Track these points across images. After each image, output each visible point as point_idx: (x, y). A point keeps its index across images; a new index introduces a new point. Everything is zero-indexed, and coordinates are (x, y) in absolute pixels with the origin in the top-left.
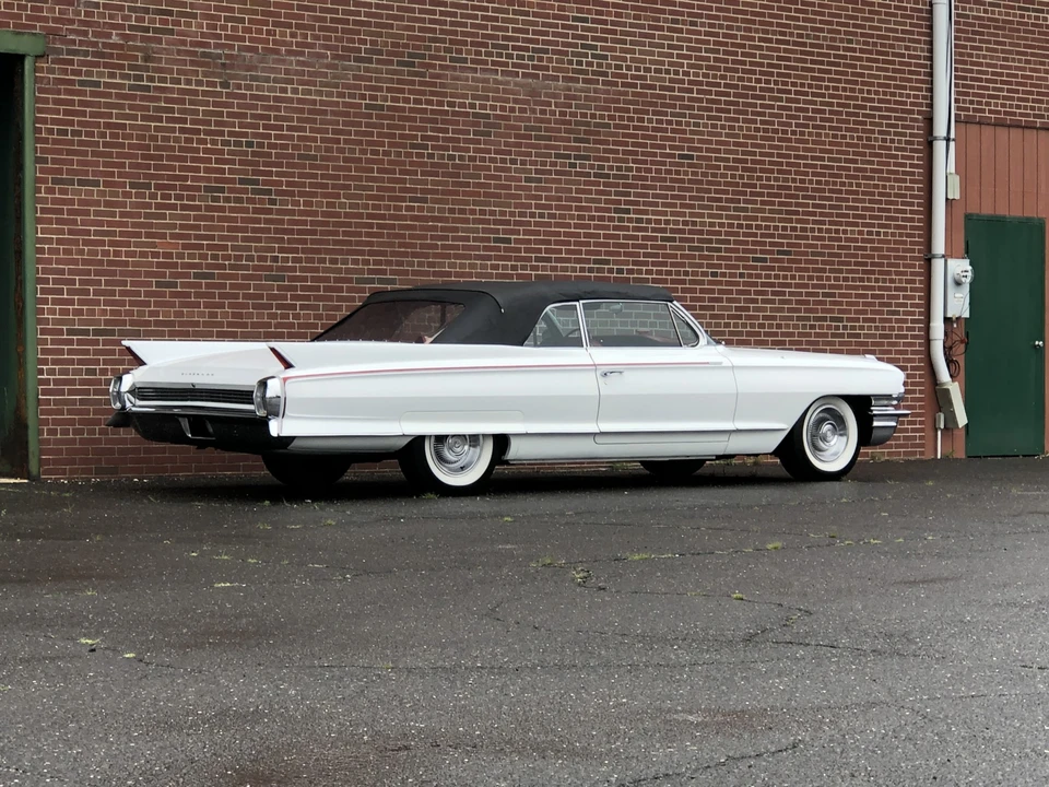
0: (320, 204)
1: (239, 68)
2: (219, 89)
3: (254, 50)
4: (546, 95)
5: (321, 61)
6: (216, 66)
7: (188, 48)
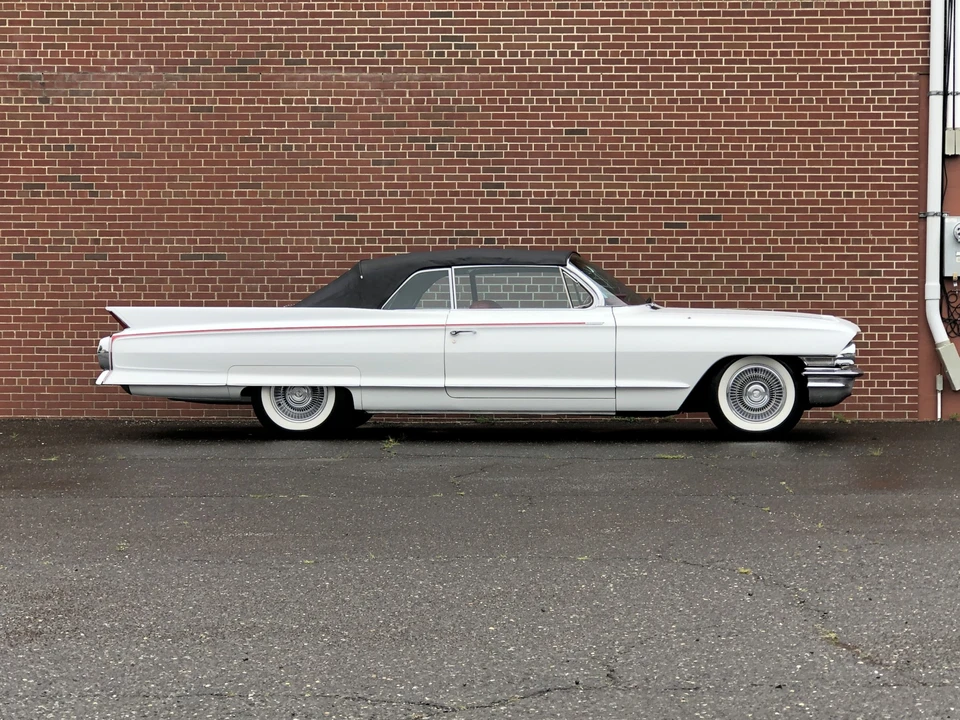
0: (143, 194)
1: (59, 85)
2: (38, 104)
3: (76, 70)
4: (399, 86)
5: (144, 74)
6: (35, 85)
7: (7, 73)
